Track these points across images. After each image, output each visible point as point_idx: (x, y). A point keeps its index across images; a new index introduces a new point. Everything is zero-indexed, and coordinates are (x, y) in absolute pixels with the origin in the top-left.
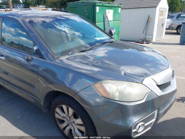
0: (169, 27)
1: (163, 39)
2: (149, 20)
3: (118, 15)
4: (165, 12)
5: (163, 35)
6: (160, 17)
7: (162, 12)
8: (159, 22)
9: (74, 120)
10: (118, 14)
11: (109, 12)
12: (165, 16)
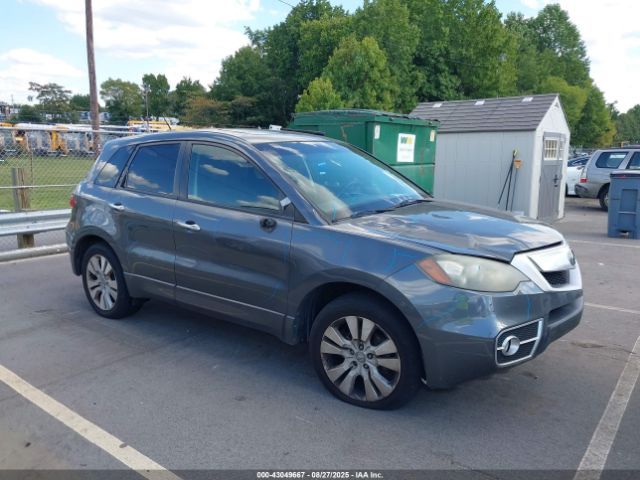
0: (576, 190)
1: (561, 221)
2: (516, 165)
3: (428, 150)
4: (561, 146)
5: (557, 212)
6: (545, 159)
7: (552, 144)
8: (543, 170)
9: (372, 348)
10: (429, 147)
11: (404, 141)
12: (560, 155)
